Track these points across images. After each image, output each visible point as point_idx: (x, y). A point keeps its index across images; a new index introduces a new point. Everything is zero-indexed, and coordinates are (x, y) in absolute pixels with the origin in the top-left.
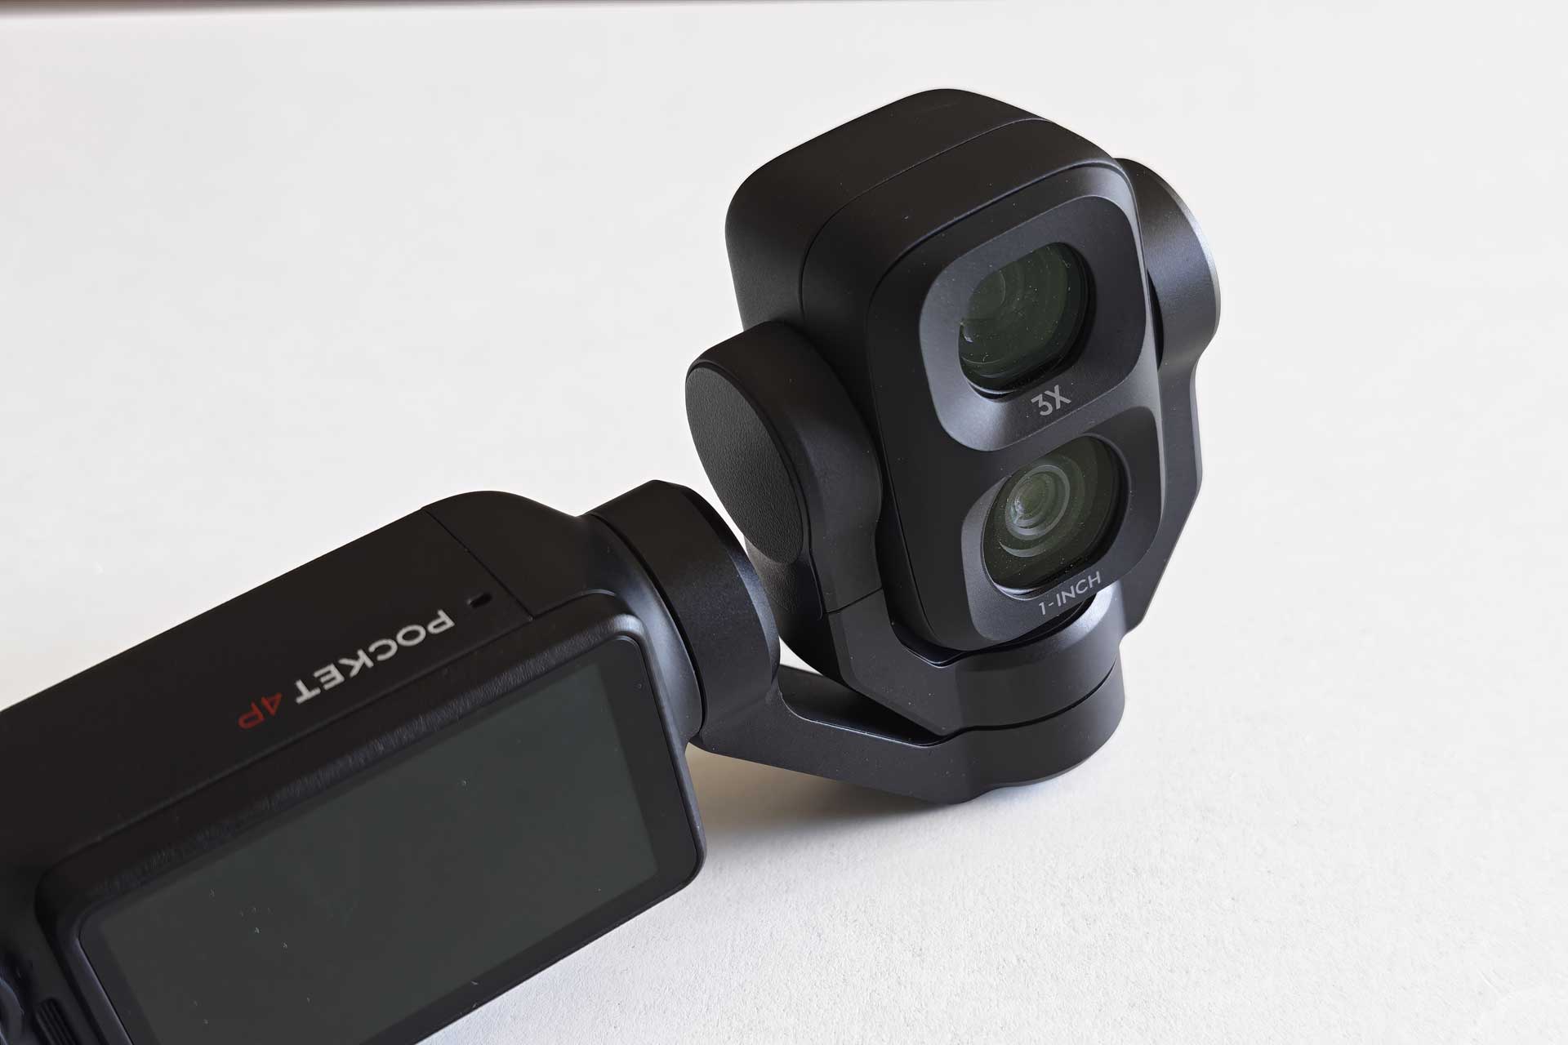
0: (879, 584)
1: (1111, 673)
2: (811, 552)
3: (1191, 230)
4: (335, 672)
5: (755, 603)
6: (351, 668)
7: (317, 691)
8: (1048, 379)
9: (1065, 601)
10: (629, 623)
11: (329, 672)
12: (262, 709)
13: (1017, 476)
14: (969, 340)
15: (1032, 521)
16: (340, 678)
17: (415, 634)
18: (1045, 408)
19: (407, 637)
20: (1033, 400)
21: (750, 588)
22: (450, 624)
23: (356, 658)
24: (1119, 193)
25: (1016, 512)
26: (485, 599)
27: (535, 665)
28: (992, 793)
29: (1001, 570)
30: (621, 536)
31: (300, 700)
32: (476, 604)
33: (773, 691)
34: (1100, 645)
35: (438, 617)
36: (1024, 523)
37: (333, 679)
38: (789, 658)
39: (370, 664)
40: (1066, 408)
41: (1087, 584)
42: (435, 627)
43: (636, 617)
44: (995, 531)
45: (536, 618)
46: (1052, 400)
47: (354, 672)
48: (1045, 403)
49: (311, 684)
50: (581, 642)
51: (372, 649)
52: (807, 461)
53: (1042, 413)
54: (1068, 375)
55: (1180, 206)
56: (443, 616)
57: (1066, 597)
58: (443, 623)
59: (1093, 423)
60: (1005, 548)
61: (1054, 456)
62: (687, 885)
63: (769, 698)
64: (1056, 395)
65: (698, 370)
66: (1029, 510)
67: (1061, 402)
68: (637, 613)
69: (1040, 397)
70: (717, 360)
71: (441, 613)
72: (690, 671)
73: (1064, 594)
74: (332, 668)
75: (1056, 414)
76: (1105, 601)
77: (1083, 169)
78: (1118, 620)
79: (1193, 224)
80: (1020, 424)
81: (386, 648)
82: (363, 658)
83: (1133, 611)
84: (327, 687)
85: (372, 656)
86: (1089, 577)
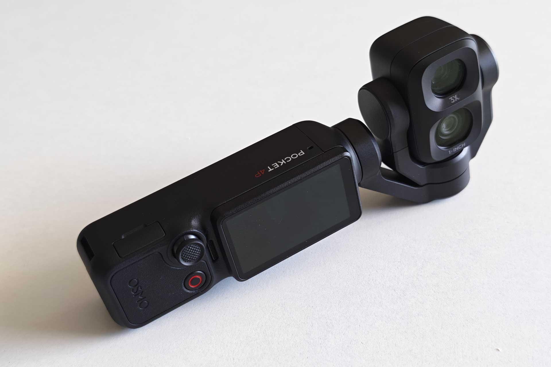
0: (407, 145)
1: (467, 170)
2: (390, 137)
3: (492, 54)
4: (277, 165)
5: (376, 150)
6: (281, 163)
7: (273, 169)
8: (453, 93)
9: (455, 150)
10: (347, 154)
11: (275, 165)
12: (260, 173)
13: (445, 118)
14: (433, 83)
15: (448, 129)
16: (278, 166)
17: (295, 156)
18: (453, 101)
19: (294, 156)
20: (450, 99)
21: (375, 146)
22: (304, 153)
23: (282, 161)
24: (473, 45)
25: (443, 127)
26: (311, 148)
27: (325, 164)
28: (433, 201)
29: (439, 142)
30: (342, 132)
31: (269, 171)
32: (309, 149)
33: (379, 173)
34: (464, 163)
35: (301, 152)
36: (446, 130)
37: (277, 166)
38: (383, 165)
39: (285, 163)
40: (458, 101)
41: (461, 146)
42: (300, 154)
43: (348, 152)
44: (438, 132)
45: (324, 152)
46: (454, 99)
47: (282, 165)
48: (453, 99)
49: (271, 167)
50: (336, 158)
51: (285, 159)
52: (391, 113)
53: (452, 102)
54: (458, 92)
55: (489, 47)
56: (302, 152)
57: (456, 149)
58: (302, 153)
59: (465, 105)
60: (440, 136)
61: (454, 113)
62: (357, 220)
63: (378, 174)
64: (456, 97)
65: (361, 90)
66: (447, 126)
67: (457, 99)
68: (348, 151)
69: (451, 98)
70: (367, 87)
71: (301, 151)
72: (360, 167)
73: (455, 149)
74: (276, 163)
75: (456, 102)
76: (466, 151)
77: (464, 40)
78: (469, 156)
79: (492, 53)
80: (446, 105)
81: (289, 159)
82: (283, 161)
83: (473, 153)
84: (275, 168)
85: (285, 161)
86: (462, 144)
